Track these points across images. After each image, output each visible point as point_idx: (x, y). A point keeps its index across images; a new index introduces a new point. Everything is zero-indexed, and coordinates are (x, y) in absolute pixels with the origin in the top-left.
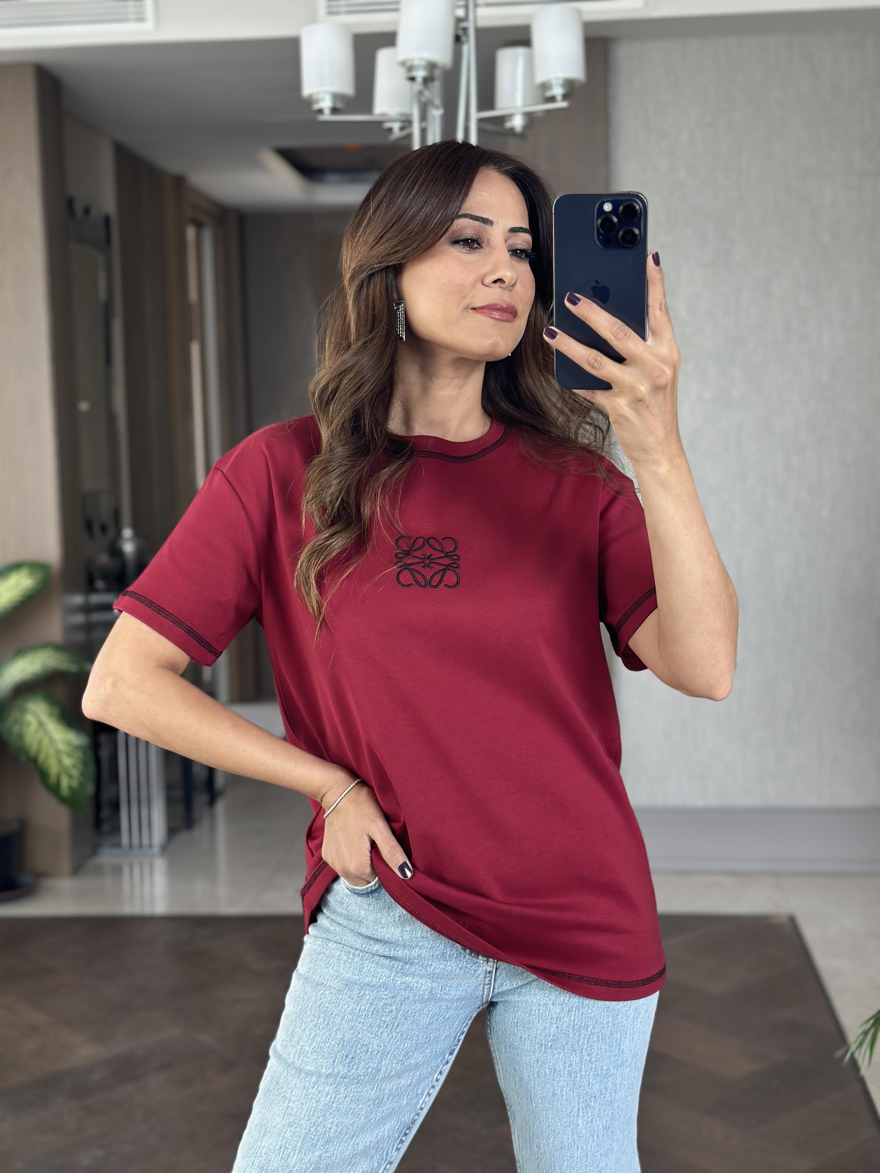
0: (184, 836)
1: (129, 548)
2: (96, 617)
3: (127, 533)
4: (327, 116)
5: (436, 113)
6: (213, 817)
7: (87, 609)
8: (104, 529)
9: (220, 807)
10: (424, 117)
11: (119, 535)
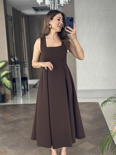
0: (24, 95)
1: (16, 59)
2: (12, 68)
3: (16, 57)
4: (40, 5)
5: (53, 5)
6: (28, 93)
7: (12, 67)
8: (13, 57)
9: (29, 92)
10: (51, 5)
11: (15, 58)
